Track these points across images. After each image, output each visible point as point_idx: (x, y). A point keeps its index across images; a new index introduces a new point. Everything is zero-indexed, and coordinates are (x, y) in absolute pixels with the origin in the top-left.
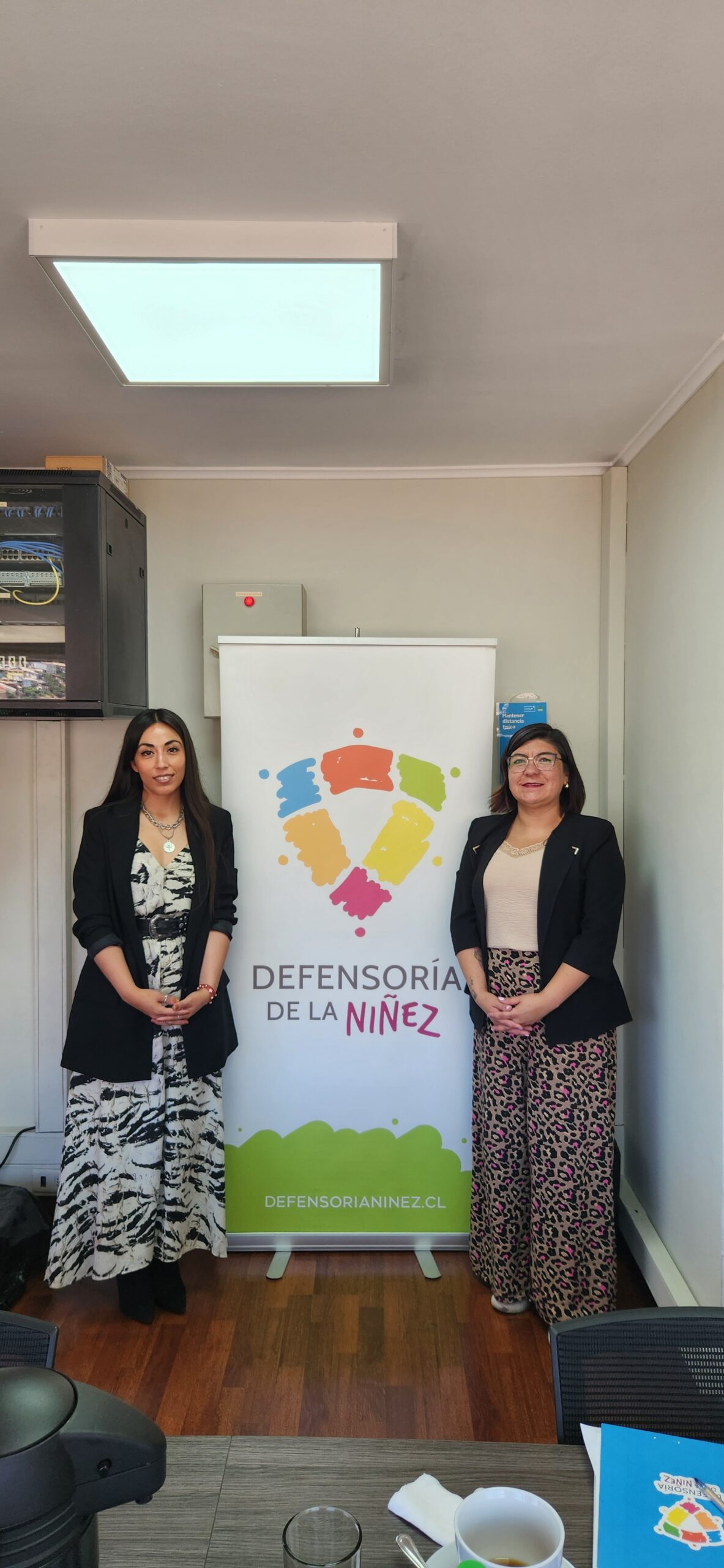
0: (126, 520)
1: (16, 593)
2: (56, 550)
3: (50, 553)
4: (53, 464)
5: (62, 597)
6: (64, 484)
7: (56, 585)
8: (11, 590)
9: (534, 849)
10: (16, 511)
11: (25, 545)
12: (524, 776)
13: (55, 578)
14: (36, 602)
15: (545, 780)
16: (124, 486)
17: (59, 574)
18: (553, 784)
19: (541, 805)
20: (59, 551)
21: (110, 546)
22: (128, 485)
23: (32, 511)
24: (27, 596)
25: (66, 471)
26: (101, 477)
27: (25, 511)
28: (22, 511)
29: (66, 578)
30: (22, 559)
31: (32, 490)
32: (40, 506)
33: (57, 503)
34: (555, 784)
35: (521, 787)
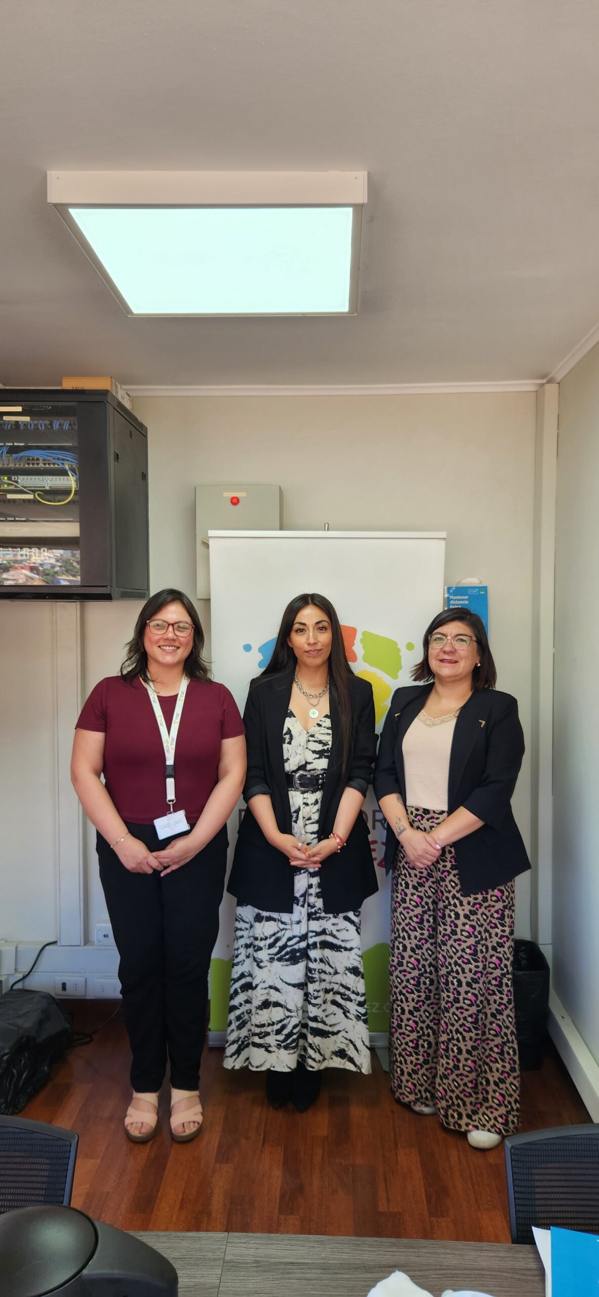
0: (131, 432)
1: (38, 495)
2: (72, 458)
3: (67, 460)
4: (69, 384)
5: (77, 498)
6: (79, 401)
7: (71, 488)
8: (34, 491)
9: (446, 720)
10: (38, 425)
11: (46, 454)
12: (442, 653)
13: (71, 482)
14: (55, 502)
15: (459, 658)
16: (129, 402)
17: (75, 478)
18: (466, 662)
19: (455, 680)
20: (75, 459)
21: (117, 455)
22: (132, 402)
23: (51, 424)
24: (48, 497)
25: (80, 390)
26: (109, 396)
27: (45, 425)
28: (43, 425)
29: (81, 481)
30: (43, 466)
31: (52, 406)
32: (58, 420)
33: (72, 417)
34: (467, 663)
35: (438, 662)
